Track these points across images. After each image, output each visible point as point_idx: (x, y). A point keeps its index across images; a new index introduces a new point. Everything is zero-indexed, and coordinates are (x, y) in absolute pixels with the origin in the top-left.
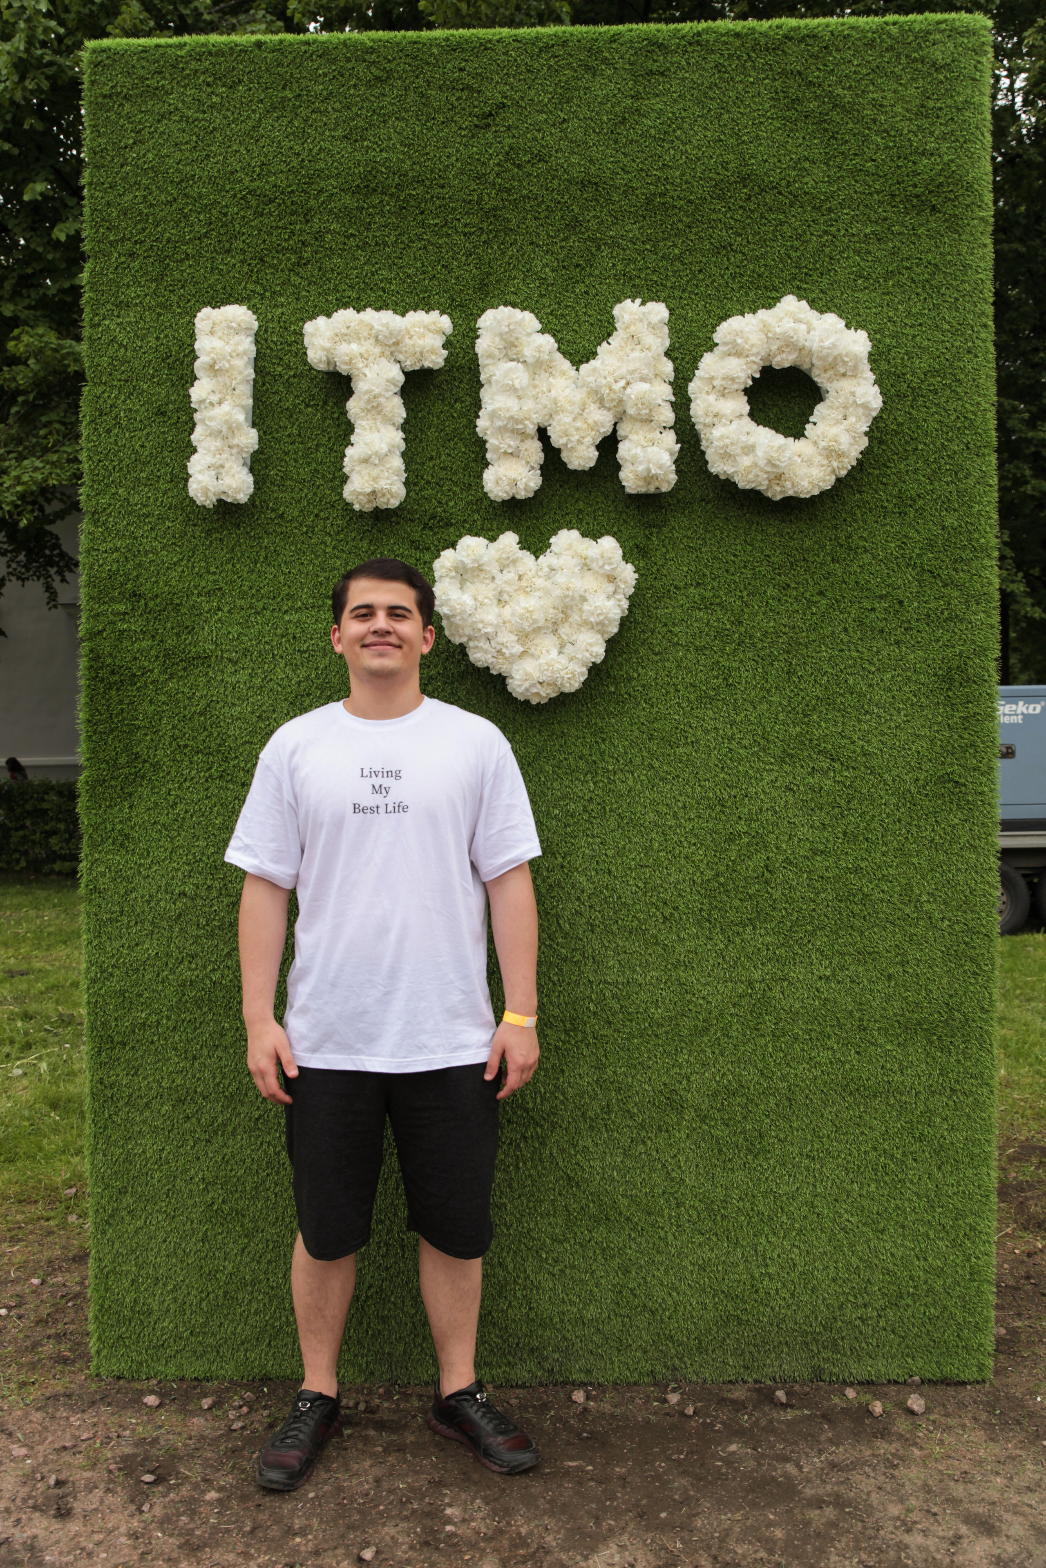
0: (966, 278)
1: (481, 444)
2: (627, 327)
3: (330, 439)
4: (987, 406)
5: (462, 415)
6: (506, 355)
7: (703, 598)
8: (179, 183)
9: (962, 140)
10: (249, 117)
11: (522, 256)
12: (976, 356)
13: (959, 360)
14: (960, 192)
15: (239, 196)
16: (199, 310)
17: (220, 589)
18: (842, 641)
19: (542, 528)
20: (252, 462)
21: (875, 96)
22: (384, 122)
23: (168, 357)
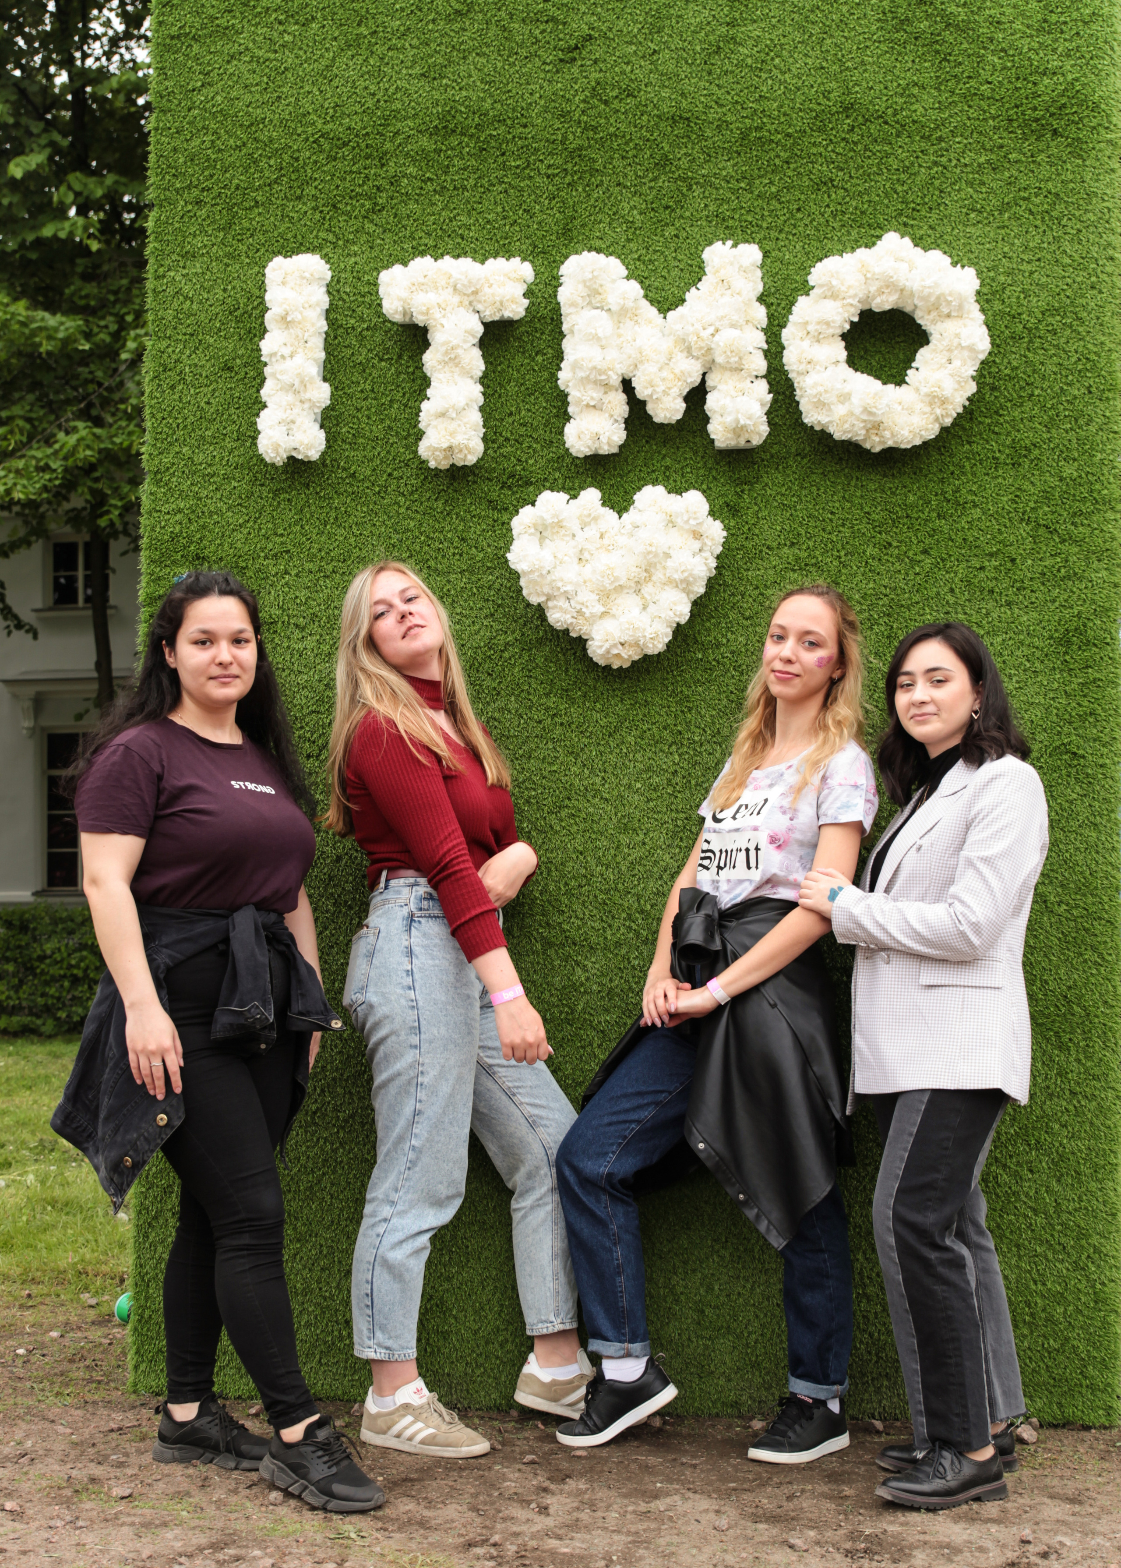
0: (1090, 207)
1: (563, 398)
2: (717, 271)
3: (404, 394)
4: (1112, 346)
5: (543, 368)
6: (590, 303)
7: (797, 560)
8: (249, 126)
9: (1088, 56)
10: (322, 56)
11: (609, 198)
12: (1100, 292)
13: (1082, 296)
14: (1085, 114)
15: (311, 139)
16: (271, 260)
17: (288, 552)
18: (947, 602)
19: (626, 486)
20: (323, 419)
21: (992, 12)
22: (464, 58)
23: (236, 310)
